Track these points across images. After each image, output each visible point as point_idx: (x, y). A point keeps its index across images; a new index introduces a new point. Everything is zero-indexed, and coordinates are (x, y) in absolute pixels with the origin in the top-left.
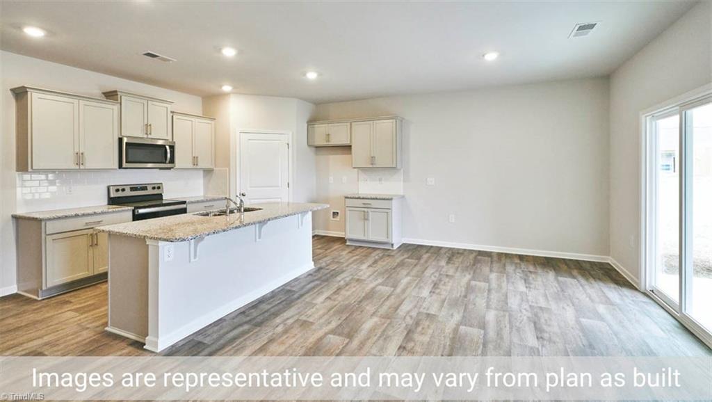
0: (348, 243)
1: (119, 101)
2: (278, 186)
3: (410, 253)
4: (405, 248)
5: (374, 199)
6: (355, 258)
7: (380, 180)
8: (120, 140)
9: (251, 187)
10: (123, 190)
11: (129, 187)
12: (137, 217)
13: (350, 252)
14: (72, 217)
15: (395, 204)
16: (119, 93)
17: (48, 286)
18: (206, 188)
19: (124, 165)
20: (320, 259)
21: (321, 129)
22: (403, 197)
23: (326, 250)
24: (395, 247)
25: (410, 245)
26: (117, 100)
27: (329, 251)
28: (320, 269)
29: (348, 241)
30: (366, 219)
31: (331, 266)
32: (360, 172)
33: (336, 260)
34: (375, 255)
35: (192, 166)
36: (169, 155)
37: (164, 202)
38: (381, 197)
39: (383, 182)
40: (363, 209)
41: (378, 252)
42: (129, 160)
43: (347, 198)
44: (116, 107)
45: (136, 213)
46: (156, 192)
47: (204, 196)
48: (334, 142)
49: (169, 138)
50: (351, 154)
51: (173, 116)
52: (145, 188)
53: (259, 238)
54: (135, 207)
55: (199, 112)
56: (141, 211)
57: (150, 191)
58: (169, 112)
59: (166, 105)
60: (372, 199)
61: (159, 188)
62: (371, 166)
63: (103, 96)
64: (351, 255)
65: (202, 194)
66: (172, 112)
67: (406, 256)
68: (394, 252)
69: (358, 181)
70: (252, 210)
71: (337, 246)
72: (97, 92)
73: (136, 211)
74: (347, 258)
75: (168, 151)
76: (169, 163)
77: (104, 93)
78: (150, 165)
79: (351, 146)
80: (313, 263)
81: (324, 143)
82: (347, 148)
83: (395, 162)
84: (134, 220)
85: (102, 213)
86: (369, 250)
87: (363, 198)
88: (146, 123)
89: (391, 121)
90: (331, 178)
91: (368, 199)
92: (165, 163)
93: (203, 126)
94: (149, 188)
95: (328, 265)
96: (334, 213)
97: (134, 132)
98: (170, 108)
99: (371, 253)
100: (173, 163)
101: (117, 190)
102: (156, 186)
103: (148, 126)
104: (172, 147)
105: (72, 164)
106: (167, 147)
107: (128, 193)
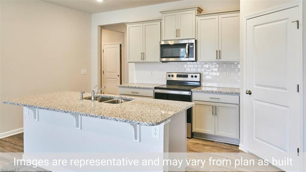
9: (256, 85)
10: (172, 76)
36: (187, 52)
54: (154, 88)
88: (177, 28)
100: (193, 57)
101: (169, 76)
102: (194, 75)
103: (178, 31)
104: (192, 44)
105: (141, 59)
106: (187, 45)
107: (175, 78)
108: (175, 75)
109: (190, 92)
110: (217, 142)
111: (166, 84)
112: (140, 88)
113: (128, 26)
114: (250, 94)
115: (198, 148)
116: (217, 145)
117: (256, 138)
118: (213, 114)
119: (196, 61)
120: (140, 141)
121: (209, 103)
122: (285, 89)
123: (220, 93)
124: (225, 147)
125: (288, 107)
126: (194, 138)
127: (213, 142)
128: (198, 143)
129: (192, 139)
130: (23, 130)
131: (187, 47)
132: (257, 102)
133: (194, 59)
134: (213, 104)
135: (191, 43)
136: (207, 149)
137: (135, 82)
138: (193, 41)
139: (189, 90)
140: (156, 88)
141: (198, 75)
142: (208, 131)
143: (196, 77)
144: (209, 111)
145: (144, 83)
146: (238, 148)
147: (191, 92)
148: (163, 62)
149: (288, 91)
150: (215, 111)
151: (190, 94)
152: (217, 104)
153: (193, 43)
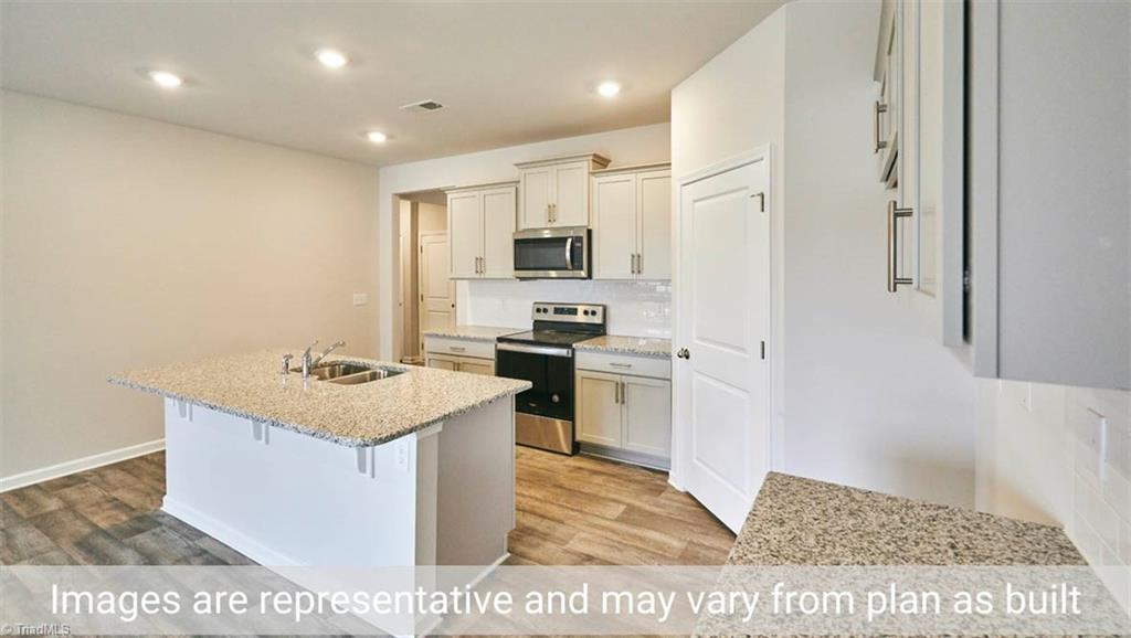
10: (546, 311)
11: (553, 306)
46: (590, 319)
49: (586, 222)
52: (574, 311)
54: (497, 339)
57: (582, 317)
76: (575, 269)
88: (549, 203)
100: (582, 269)
101: (538, 310)
102: (590, 309)
103: (551, 208)
104: (579, 239)
105: (474, 271)
106: (570, 240)
107: (551, 317)
108: (551, 309)
109: (570, 351)
110: (629, 465)
111: (531, 328)
112: (468, 338)
113: (449, 197)
114: (687, 357)
115: (577, 479)
116: (625, 472)
117: (698, 459)
118: (617, 401)
119: (590, 276)
120: (373, 476)
121: (609, 377)
122: (743, 349)
123: (634, 353)
124: (640, 478)
125: (747, 392)
126: (582, 455)
127: (618, 463)
128: (580, 468)
129: (576, 457)
130: (163, 444)
131: (568, 247)
132: (700, 377)
133: (583, 274)
134: (617, 378)
135: (577, 237)
136: (596, 481)
137: (470, 323)
138: (584, 234)
139: (568, 346)
140: (500, 340)
141: (599, 310)
142: (608, 440)
143: (594, 313)
144: (608, 392)
145: (487, 325)
146: (666, 481)
147: (574, 350)
148: (522, 279)
149: (747, 356)
150: (621, 394)
151: (570, 355)
152: (625, 379)
153: (581, 238)
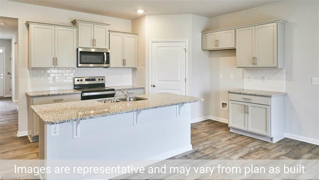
0: (231, 131)
1: (77, 26)
2: (178, 81)
3: (289, 150)
4: (286, 143)
5: (253, 95)
6: (230, 146)
7: (263, 78)
8: (77, 49)
9: (159, 81)
10: (81, 80)
12: (84, 98)
13: (230, 140)
14: (46, 96)
15: (274, 102)
16: (77, 21)
17: (34, 135)
18: (133, 81)
19: (80, 65)
20: (201, 142)
21: (212, 37)
22: (285, 94)
23: (210, 134)
24: (275, 141)
25: (292, 140)
26: (76, 26)
27: (212, 136)
28: (197, 151)
29: (231, 129)
30: (246, 112)
31: (208, 150)
32: (245, 71)
33: (214, 146)
34: (252, 146)
35: (122, 66)
36: (105, 59)
37: (106, 89)
38: (261, 94)
39: (265, 80)
40: (245, 104)
41: (255, 143)
42: (82, 61)
43: (229, 92)
44: (75, 30)
45: (83, 95)
46: (101, 82)
47: (132, 86)
48: (222, 46)
49: (107, 47)
50: (235, 56)
51: (109, 33)
52: (94, 80)
53: (137, 123)
54: (82, 92)
55: (130, 30)
56: (86, 94)
57: (97, 82)
58: (107, 31)
59: (105, 27)
60: (251, 95)
61: (102, 80)
62: (253, 66)
63: (72, 24)
64: (229, 142)
65: (131, 84)
66: (109, 31)
67: (283, 152)
68: (274, 146)
69: (243, 78)
70: (142, 100)
71: (221, 132)
72: (68, 22)
73: (83, 94)
74: (225, 145)
75: (105, 56)
76: (106, 64)
77: (71, 22)
78: (91, 65)
79: (235, 49)
80: (191, 145)
81: (214, 48)
82: (232, 51)
83: (276, 63)
84: (82, 100)
85: (70, 94)
86: (248, 140)
87: (244, 94)
88: (93, 38)
89: (272, 24)
90: (221, 76)
91: (248, 95)
92: (103, 64)
93: (130, 40)
94: (97, 79)
95: (204, 150)
96: (223, 104)
97: (85, 44)
98: (108, 28)
99: (248, 143)
100: (109, 64)
103: (94, 41)
106: (105, 54)
107: (84, 82)
108: (84, 79)
112: (65, 94)
123: (134, 89)
125: (180, 90)
141: (104, 78)
153: (109, 53)
